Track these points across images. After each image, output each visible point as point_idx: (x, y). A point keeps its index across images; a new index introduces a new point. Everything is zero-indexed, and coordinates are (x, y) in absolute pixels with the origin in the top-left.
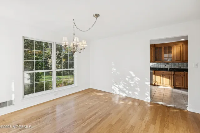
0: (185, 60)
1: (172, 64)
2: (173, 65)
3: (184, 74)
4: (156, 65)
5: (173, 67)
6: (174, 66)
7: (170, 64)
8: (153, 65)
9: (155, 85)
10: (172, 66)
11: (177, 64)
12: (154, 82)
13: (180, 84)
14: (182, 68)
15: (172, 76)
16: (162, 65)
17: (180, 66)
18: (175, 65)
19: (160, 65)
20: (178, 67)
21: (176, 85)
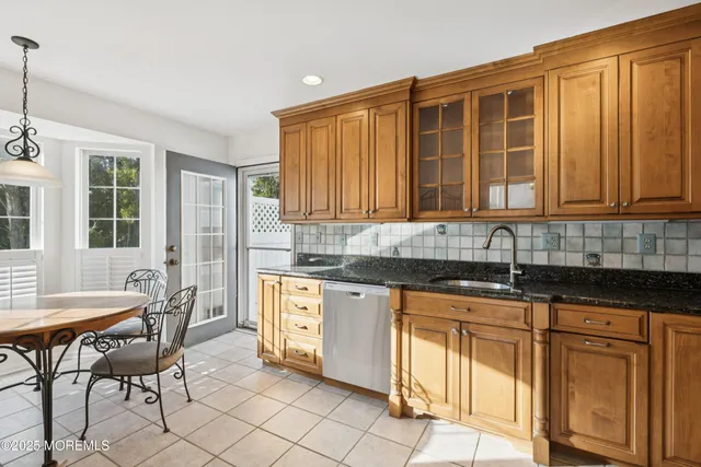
0: (637, 196)
1: (539, 231)
2: (540, 243)
3: (643, 325)
4: (430, 241)
5: (541, 259)
6: (549, 251)
7: (524, 230)
8: (411, 243)
9: (405, 413)
10: (533, 247)
11: (572, 230)
12: (400, 385)
13: (601, 419)
14: (611, 262)
15: (538, 348)
16: (466, 242)
17: (597, 248)
18: (556, 242)
19: (454, 242)
20: (576, 260)
21: (570, 433)
